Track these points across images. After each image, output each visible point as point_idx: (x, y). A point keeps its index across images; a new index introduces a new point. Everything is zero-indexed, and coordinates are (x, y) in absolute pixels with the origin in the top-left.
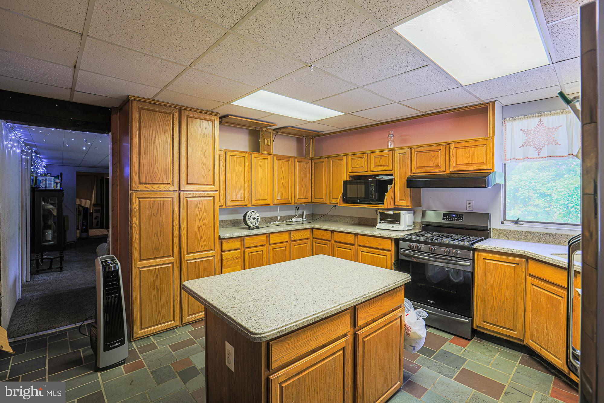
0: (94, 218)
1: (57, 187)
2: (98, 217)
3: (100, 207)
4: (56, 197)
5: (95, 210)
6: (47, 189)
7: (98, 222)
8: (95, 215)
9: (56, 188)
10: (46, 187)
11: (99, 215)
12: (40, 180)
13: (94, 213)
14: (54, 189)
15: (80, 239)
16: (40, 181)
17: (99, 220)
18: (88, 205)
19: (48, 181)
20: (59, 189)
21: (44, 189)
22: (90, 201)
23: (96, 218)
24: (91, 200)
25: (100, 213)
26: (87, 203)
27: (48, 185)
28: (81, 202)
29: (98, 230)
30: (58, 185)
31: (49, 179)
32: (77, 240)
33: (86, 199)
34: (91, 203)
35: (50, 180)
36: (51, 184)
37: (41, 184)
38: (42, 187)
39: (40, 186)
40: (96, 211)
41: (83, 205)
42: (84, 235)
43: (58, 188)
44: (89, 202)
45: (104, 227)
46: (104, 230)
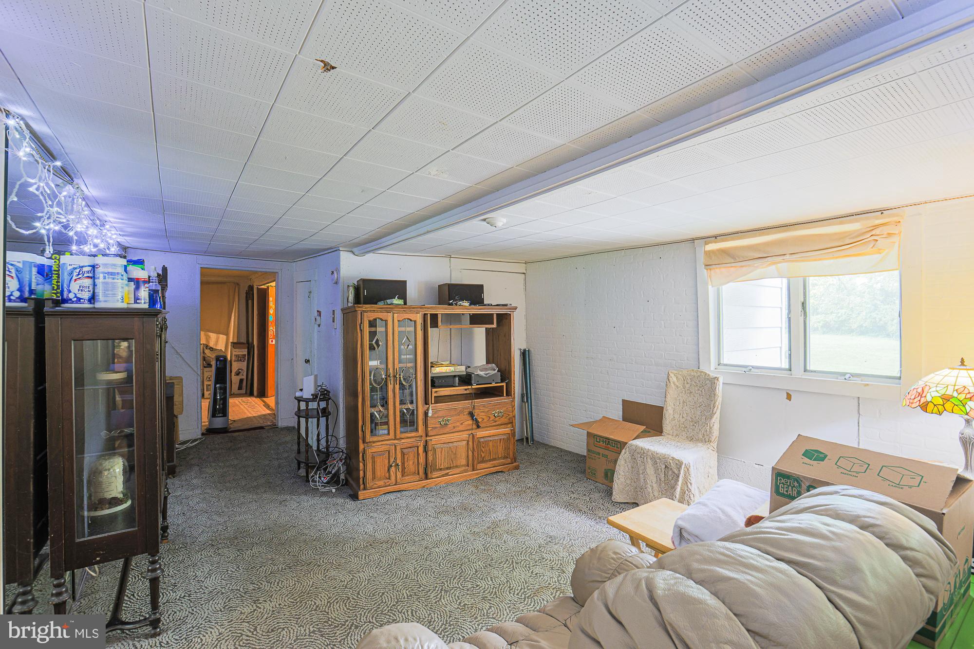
0: (233, 374)
1: (137, 299)
2: (242, 370)
3: (246, 350)
4: (132, 339)
5: (236, 356)
6: (99, 305)
7: (241, 381)
8: (236, 366)
9: (135, 302)
10: (92, 299)
11: (244, 365)
12: (69, 268)
13: (233, 363)
14: (124, 305)
15: (210, 431)
16: (71, 273)
17: (244, 377)
18: (221, 346)
19: (101, 276)
20: (146, 306)
21: (87, 305)
22: (225, 337)
23: (238, 374)
24: (227, 334)
25: (246, 363)
26: (220, 342)
27: (100, 290)
28: (208, 338)
29: (244, 399)
30: (144, 293)
31: (105, 265)
32: (203, 434)
33: (218, 332)
34: (227, 339)
35: (110, 270)
36: (114, 287)
37: (74, 287)
38: (79, 300)
39: (71, 296)
40: (239, 359)
41: (211, 344)
42: (219, 422)
43: (144, 305)
44: (223, 337)
45: (255, 393)
46: (254, 399)
